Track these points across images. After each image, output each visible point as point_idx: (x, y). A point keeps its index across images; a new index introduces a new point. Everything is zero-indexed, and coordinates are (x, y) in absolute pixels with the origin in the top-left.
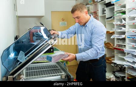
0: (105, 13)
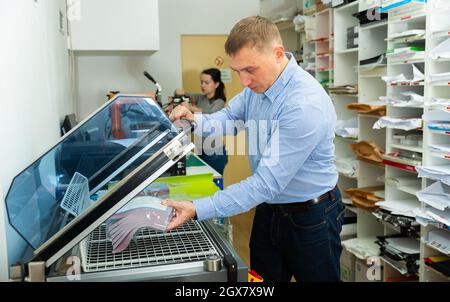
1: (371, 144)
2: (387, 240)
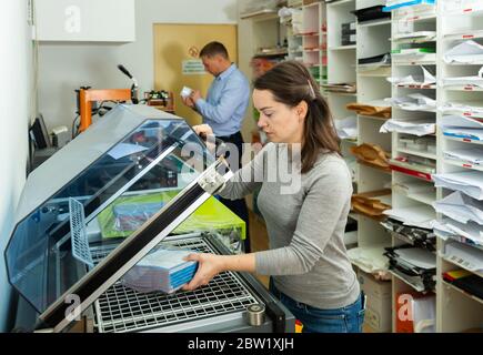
0: (351, 40)
1: (375, 148)
2: (396, 251)
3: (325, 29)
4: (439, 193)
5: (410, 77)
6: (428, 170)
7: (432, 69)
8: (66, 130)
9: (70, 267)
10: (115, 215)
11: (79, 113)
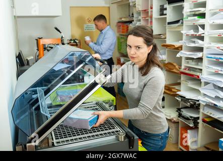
0: (164, 13)
1: (175, 64)
3: (152, 8)
4: (203, 84)
5: (192, 30)
6: (198, 74)
7: (203, 27)
8: (32, 57)
9: (40, 117)
10: (58, 95)
11: (38, 50)
